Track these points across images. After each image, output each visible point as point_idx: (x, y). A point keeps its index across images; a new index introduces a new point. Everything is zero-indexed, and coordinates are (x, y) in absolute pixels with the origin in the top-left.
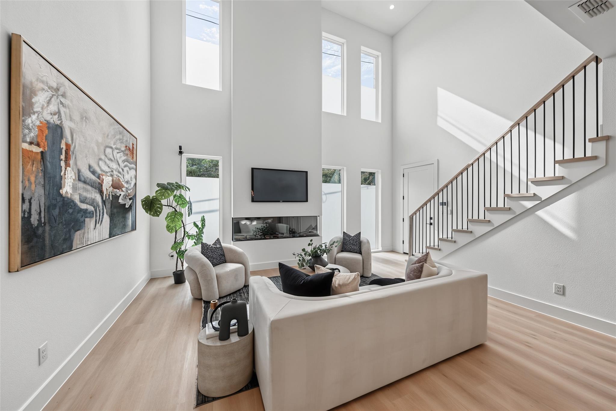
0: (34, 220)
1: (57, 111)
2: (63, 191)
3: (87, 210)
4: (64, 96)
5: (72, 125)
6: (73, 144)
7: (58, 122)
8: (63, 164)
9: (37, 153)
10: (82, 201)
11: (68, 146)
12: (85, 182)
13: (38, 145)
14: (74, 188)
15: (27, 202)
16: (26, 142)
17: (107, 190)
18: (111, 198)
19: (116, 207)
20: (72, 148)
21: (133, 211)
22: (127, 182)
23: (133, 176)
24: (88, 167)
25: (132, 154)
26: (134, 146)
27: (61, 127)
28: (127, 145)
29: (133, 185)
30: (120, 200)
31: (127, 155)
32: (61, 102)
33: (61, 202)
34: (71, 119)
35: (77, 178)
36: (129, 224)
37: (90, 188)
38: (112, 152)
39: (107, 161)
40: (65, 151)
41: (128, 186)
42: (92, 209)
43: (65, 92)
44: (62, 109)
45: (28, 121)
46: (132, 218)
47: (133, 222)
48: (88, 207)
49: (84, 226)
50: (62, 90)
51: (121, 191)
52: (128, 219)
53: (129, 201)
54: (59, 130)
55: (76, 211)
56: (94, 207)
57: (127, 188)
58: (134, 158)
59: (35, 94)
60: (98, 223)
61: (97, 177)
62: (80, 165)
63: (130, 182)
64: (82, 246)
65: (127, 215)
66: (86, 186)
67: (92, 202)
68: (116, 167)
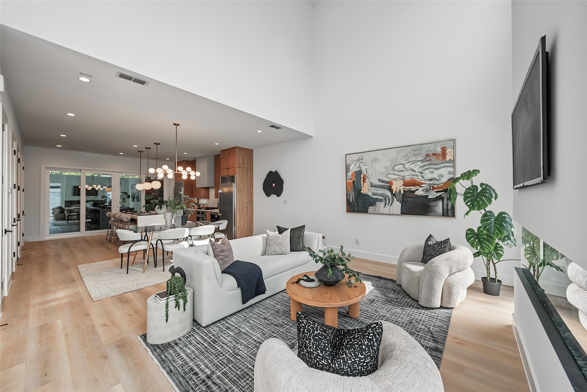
0: (351, 201)
1: (359, 166)
2: (362, 192)
5: (366, 167)
6: (367, 174)
7: (360, 169)
8: (362, 183)
9: (352, 182)
10: (373, 195)
11: (364, 176)
13: (352, 179)
14: (369, 190)
15: (348, 196)
16: (348, 180)
17: (397, 188)
18: (402, 192)
19: (411, 197)
20: (367, 176)
21: (445, 201)
22: (431, 180)
23: (446, 173)
24: (378, 180)
25: (441, 157)
26: (445, 149)
27: (361, 171)
28: (430, 153)
29: (447, 180)
30: (416, 193)
31: (430, 160)
32: (360, 162)
33: (362, 195)
34: (365, 166)
35: (370, 186)
36: (437, 210)
37: (380, 189)
38: (403, 166)
39: (396, 173)
40: (363, 178)
41: (432, 182)
42: (382, 198)
43: (362, 158)
44: (361, 164)
45: (349, 174)
46: (445, 207)
47: (447, 210)
48: (379, 197)
49: (376, 205)
50: (361, 158)
51: (418, 187)
52: (433, 207)
53: (435, 193)
54: (360, 172)
55: (370, 198)
56: (384, 197)
57: (431, 184)
58: (446, 158)
59: (350, 166)
60: (388, 205)
61: (386, 183)
62: (372, 181)
63: (439, 179)
64: (374, 213)
65: (432, 204)
66: (377, 188)
67: (382, 195)
68: (410, 173)
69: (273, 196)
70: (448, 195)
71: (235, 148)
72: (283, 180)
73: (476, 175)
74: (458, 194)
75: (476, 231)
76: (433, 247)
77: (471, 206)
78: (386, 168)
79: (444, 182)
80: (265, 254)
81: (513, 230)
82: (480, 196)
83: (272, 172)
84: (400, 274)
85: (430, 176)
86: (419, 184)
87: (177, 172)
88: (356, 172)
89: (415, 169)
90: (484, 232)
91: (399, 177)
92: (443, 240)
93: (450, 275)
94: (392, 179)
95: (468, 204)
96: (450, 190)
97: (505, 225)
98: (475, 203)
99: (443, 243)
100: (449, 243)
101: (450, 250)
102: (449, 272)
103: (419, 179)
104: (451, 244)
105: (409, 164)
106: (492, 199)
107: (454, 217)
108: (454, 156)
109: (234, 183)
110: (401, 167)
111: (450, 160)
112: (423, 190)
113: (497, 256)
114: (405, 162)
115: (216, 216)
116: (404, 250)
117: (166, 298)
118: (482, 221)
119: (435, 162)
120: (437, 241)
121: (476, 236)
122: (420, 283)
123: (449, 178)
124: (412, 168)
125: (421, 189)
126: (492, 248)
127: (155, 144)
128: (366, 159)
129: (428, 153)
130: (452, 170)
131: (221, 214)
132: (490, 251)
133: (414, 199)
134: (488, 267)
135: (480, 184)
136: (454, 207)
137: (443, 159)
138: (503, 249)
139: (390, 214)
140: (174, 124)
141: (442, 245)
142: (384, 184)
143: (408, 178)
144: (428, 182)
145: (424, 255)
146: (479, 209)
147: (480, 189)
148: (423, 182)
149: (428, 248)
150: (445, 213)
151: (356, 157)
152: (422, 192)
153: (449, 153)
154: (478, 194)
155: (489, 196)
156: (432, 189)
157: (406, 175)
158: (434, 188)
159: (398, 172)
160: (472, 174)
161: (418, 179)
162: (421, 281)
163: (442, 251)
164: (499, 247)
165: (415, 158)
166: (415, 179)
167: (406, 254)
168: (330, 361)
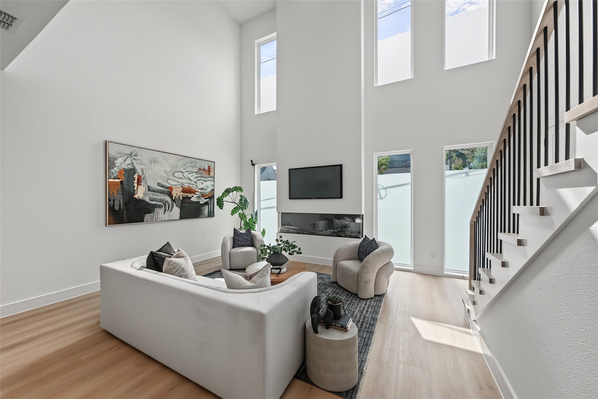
0: (116, 208)
1: (131, 162)
2: (136, 196)
3: (156, 204)
4: (136, 155)
5: (143, 167)
6: (144, 175)
7: (132, 168)
8: (136, 185)
9: (118, 182)
10: (151, 200)
11: (139, 177)
12: (154, 191)
13: (118, 179)
14: (144, 194)
15: (112, 201)
16: (111, 179)
17: (176, 194)
18: (181, 198)
19: (188, 203)
20: (142, 177)
21: (209, 206)
22: (202, 189)
23: (210, 185)
24: (157, 184)
25: (208, 172)
26: (210, 167)
27: (134, 169)
28: (201, 168)
30: (192, 199)
31: (202, 173)
32: (134, 159)
33: (135, 201)
35: (147, 190)
36: (205, 213)
37: (160, 194)
38: (182, 174)
44: (134, 162)
45: (113, 170)
47: (210, 212)
48: (158, 203)
49: (154, 212)
50: (134, 153)
51: (193, 195)
52: (202, 211)
53: (204, 199)
54: (132, 171)
55: (147, 205)
56: (163, 203)
58: (210, 174)
59: (114, 159)
60: (168, 211)
61: (166, 188)
62: (149, 184)
63: (206, 189)
64: (151, 220)
65: (202, 208)
66: (156, 193)
67: (161, 201)
68: (187, 181)
78: (166, 172)
79: (209, 192)
85: (201, 186)
86: (194, 192)
88: (125, 170)
91: (178, 184)
94: (172, 185)
103: (194, 187)
105: (186, 173)
107: (214, 217)
108: (214, 174)
111: (212, 176)
114: (184, 171)
119: (204, 176)
123: (211, 189)
124: (189, 177)
128: (141, 157)
130: (213, 183)
139: (170, 220)
143: (185, 186)
144: (200, 191)
148: (197, 190)
150: (209, 215)
151: (126, 150)
152: (196, 199)
153: (212, 171)
156: (202, 196)
157: (184, 183)
159: (178, 179)
165: (192, 169)
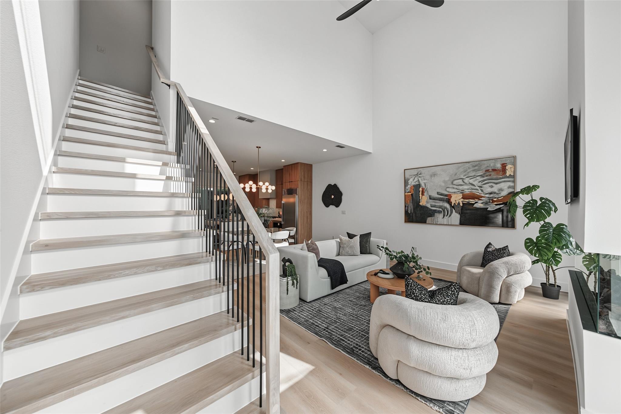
0: (409, 212)
1: (417, 180)
2: (421, 204)
5: (425, 182)
6: (426, 187)
8: (421, 195)
9: (410, 195)
10: (431, 207)
11: (423, 189)
12: (434, 199)
13: (410, 192)
14: (427, 202)
15: (407, 207)
16: (406, 193)
17: (455, 201)
18: (461, 205)
19: (471, 210)
20: (425, 189)
21: (505, 213)
22: (491, 193)
23: (506, 187)
24: (437, 193)
25: (501, 172)
26: (506, 165)
27: (419, 184)
28: (489, 169)
29: (507, 194)
30: (475, 206)
31: (490, 175)
32: (419, 177)
33: (420, 207)
34: (424, 180)
35: (429, 198)
36: (497, 222)
37: (439, 201)
38: (463, 180)
39: (455, 187)
40: (422, 191)
41: (492, 196)
42: (440, 209)
43: (421, 173)
44: (420, 179)
45: (407, 188)
46: (505, 218)
47: (507, 221)
48: (437, 209)
49: (434, 216)
50: (419, 173)
51: (477, 200)
52: (492, 219)
53: (495, 206)
54: (419, 186)
55: (429, 210)
56: (442, 209)
57: (491, 197)
58: (506, 173)
59: (409, 180)
60: (447, 216)
61: (445, 196)
62: (430, 194)
63: (499, 192)
64: (433, 223)
65: (492, 215)
66: (435, 201)
67: (440, 207)
68: (469, 187)
69: (332, 207)
70: (508, 208)
71: (298, 163)
72: (342, 192)
73: (535, 190)
74: (518, 207)
75: (535, 241)
76: (492, 253)
77: (530, 218)
78: (445, 182)
79: (504, 195)
80: (339, 255)
81: (571, 239)
82: (539, 209)
83: (331, 185)
84: (460, 277)
85: (490, 190)
86: (479, 198)
87: (258, 187)
88: (414, 186)
89: (474, 183)
90: (543, 241)
91: (458, 190)
92: (502, 247)
93: (508, 276)
94: (451, 192)
95: (527, 216)
96: (509, 203)
97: (563, 235)
98: (534, 216)
99: (502, 250)
100: (508, 250)
101: (508, 255)
102: (507, 273)
103: (479, 192)
104: (510, 250)
105: (468, 179)
106: (551, 212)
107: (514, 228)
108: (515, 172)
109: (297, 195)
110: (460, 182)
111: (510, 175)
112: (482, 203)
113: (555, 262)
114: (465, 177)
115: (279, 224)
116: (464, 256)
117: (286, 278)
118: (540, 231)
119: (495, 177)
120: (496, 248)
121: (534, 245)
122: (480, 282)
123: (509, 192)
124: (471, 183)
125: (480, 202)
126: (550, 255)
127: (232, 161)
128: (424, 174)
129: (488, 168)
130: (512, 184)
131: (284, 222)
132: (549, 258)
133: (473, 211)
134: (548, 273)
135: (539, 198)
136: (514, 219)
137: (503, 174)
138: (561, 256)
139: (449, 225)
140: (257, 147)
141: (501, 251)
142: (443, 197)
143: (467, 192)
144: (487, 196)
145: (483, 260)
146: (538, 221)
147: (539, 203)
148: (482, 195)
149: (487, 254)
150: (505, 225)
151: (415, 172)
152: (482, 205)
153: (510, 168)
154: (537, 207)
155: (549, 210)
156: (491, 202)
157: (465, 189)
158: (493, 201)
159: (457, 186)
160: (531, 190)
161: (477, 192)
162: (481, 280)
163: (501, 256)
164: (557, 255)
165: (475, 173)
166: (475, 193)
167: (466, 259)
168: (430, 300)
